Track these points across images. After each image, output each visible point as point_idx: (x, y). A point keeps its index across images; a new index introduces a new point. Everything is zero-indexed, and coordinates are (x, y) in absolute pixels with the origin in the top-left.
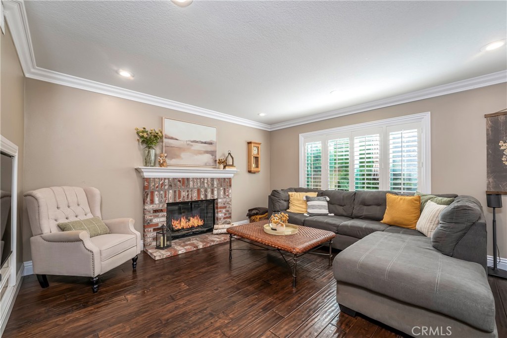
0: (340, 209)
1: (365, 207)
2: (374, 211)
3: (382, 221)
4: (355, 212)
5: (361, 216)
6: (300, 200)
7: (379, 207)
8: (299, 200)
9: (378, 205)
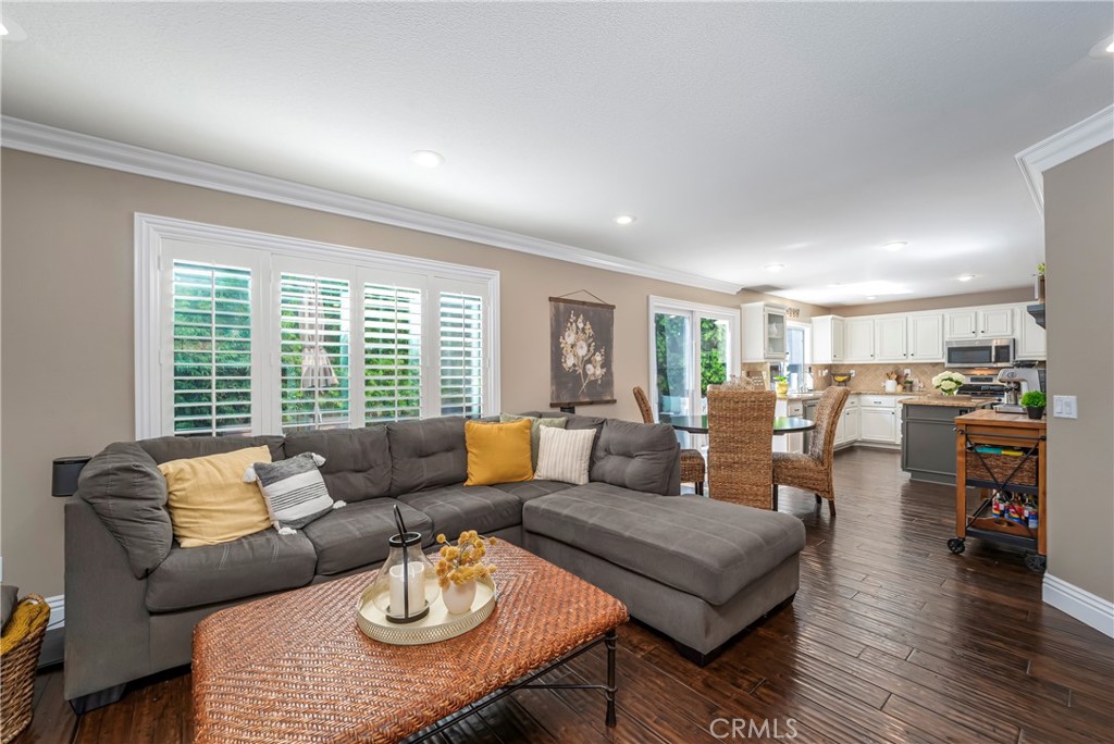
0: (359, 482)
1: (423, 460)
2: (444, 465)
3: (468, 483)
4: (402, 479)
5: (417, 486)
6: (229, 486)
7: (450, 454)
8: (222, 488)
9: (450, 449)
